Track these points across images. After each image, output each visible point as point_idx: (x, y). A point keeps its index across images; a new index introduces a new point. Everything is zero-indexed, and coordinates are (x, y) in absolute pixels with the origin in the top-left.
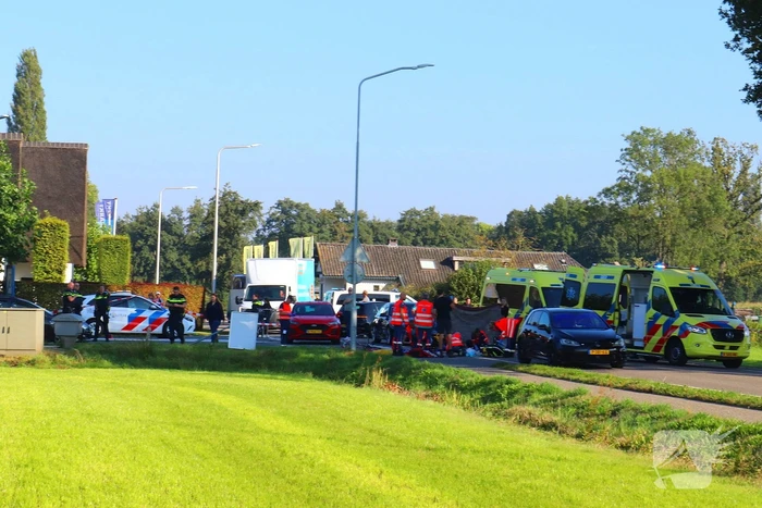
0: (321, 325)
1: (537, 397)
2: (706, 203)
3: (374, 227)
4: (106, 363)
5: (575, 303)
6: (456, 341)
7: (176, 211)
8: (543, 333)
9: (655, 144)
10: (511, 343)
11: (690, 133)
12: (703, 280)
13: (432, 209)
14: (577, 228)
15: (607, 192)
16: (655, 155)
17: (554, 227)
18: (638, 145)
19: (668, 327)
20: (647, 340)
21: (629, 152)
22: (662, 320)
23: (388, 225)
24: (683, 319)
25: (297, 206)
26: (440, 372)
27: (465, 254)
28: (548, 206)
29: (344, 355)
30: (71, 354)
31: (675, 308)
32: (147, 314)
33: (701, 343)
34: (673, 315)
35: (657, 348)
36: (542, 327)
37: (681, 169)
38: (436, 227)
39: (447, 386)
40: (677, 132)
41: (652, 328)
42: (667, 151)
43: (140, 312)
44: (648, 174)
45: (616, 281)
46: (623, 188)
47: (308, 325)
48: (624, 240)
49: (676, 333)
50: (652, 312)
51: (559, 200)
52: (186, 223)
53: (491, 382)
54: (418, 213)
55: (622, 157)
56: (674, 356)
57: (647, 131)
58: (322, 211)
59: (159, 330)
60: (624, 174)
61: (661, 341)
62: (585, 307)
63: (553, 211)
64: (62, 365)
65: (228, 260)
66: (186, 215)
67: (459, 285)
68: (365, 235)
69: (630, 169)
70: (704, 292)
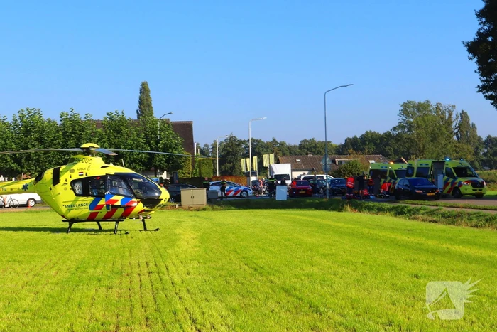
0: (305, 189)
1: (422, 212)
2: (437, 131)
3: (289, 148)
4: (233, 208)
5: (412, 175)
6: (366, 193)
7: (206, 145)
8: (407, 188)
9: (413, 107)
10: (388, 193)
11: (428, 102)
12: (465, 164)
13: (313, 139)
14: (375, 144)
15: (394, 129)
16: (414, 112)
17: (365, 144)
18: (407, 109)
19: (453, 183)
20: (444, 188)
21: (403, 111)
22: (451, 180)
23: (295, 147)
24: (459, 179)
25: (257, 141)
26: (372, 205)
27: (340, 158)
28: (362, 135)
29: (324, 200)
30: (219, 205)
31: (455, 175)
32: (234, 188)
33: (467, 188)
34: (455, 178)
35: (449, 192)
36: (406, 185)
37: (425, 117)
38: (315, 147)
39: (377, 209)
40: (422, 102)
41: (446, 184)
42: (419, 110)
43: (231, 188)
44: (411, 120)
45: (430, 166)
46: (401, 126)
47: (300, 190)
48: (396, 148)
49: (457, 185)
50: (446, 177)
51: (367, 132)
52: (211, 150)
53: (397, 207)
54: (307, 141)
55: (400, 113)
56: (457, 194)
57: (409, 102)
58: (267, 143)
59: (239, 195)
60: (401, 121)
61: (450, 189)
62: (416, 176)
63: (365, 137)
64: (216, 210)
65: (234, 165)
66: (210, 147)
67: (344, 171)
68: (285, 152)
69: (404, 118)
70: (466, 168)
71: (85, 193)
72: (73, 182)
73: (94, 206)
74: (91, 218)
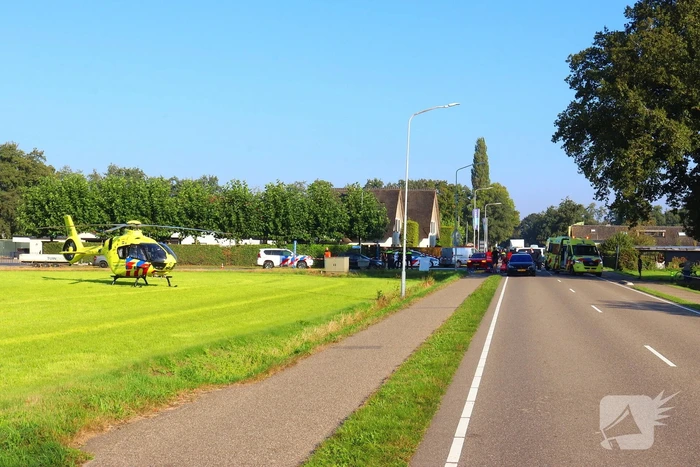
34: (572, 256)
49: (572, 263)
71: (124, 257)
72: (119, 248)
73: (129, 266)
74: (128, 275)
